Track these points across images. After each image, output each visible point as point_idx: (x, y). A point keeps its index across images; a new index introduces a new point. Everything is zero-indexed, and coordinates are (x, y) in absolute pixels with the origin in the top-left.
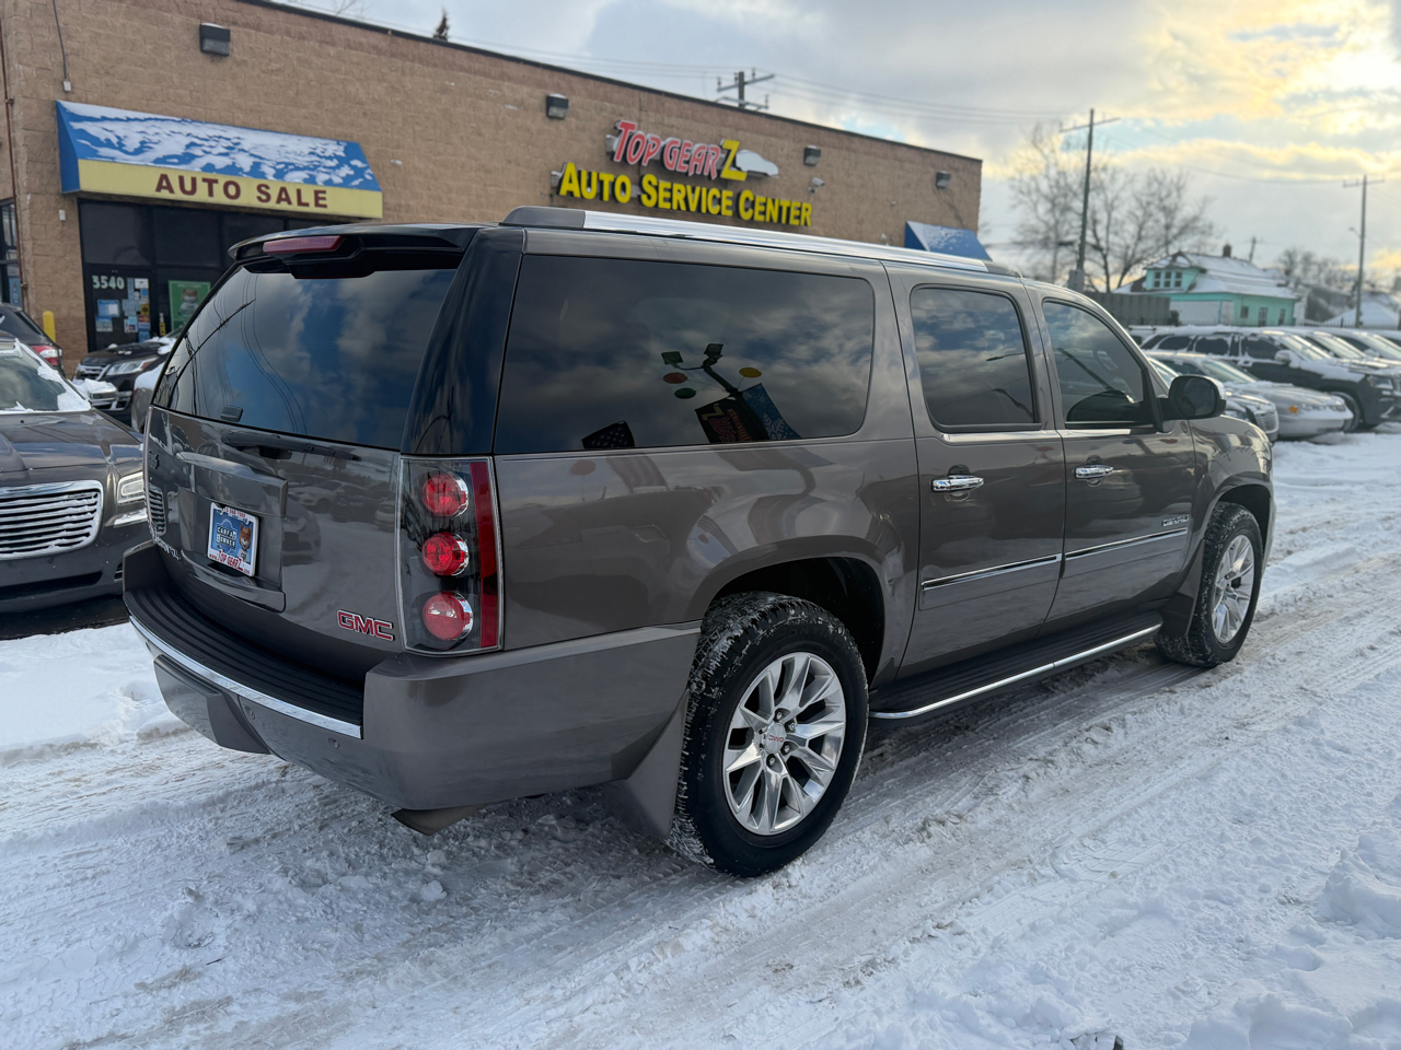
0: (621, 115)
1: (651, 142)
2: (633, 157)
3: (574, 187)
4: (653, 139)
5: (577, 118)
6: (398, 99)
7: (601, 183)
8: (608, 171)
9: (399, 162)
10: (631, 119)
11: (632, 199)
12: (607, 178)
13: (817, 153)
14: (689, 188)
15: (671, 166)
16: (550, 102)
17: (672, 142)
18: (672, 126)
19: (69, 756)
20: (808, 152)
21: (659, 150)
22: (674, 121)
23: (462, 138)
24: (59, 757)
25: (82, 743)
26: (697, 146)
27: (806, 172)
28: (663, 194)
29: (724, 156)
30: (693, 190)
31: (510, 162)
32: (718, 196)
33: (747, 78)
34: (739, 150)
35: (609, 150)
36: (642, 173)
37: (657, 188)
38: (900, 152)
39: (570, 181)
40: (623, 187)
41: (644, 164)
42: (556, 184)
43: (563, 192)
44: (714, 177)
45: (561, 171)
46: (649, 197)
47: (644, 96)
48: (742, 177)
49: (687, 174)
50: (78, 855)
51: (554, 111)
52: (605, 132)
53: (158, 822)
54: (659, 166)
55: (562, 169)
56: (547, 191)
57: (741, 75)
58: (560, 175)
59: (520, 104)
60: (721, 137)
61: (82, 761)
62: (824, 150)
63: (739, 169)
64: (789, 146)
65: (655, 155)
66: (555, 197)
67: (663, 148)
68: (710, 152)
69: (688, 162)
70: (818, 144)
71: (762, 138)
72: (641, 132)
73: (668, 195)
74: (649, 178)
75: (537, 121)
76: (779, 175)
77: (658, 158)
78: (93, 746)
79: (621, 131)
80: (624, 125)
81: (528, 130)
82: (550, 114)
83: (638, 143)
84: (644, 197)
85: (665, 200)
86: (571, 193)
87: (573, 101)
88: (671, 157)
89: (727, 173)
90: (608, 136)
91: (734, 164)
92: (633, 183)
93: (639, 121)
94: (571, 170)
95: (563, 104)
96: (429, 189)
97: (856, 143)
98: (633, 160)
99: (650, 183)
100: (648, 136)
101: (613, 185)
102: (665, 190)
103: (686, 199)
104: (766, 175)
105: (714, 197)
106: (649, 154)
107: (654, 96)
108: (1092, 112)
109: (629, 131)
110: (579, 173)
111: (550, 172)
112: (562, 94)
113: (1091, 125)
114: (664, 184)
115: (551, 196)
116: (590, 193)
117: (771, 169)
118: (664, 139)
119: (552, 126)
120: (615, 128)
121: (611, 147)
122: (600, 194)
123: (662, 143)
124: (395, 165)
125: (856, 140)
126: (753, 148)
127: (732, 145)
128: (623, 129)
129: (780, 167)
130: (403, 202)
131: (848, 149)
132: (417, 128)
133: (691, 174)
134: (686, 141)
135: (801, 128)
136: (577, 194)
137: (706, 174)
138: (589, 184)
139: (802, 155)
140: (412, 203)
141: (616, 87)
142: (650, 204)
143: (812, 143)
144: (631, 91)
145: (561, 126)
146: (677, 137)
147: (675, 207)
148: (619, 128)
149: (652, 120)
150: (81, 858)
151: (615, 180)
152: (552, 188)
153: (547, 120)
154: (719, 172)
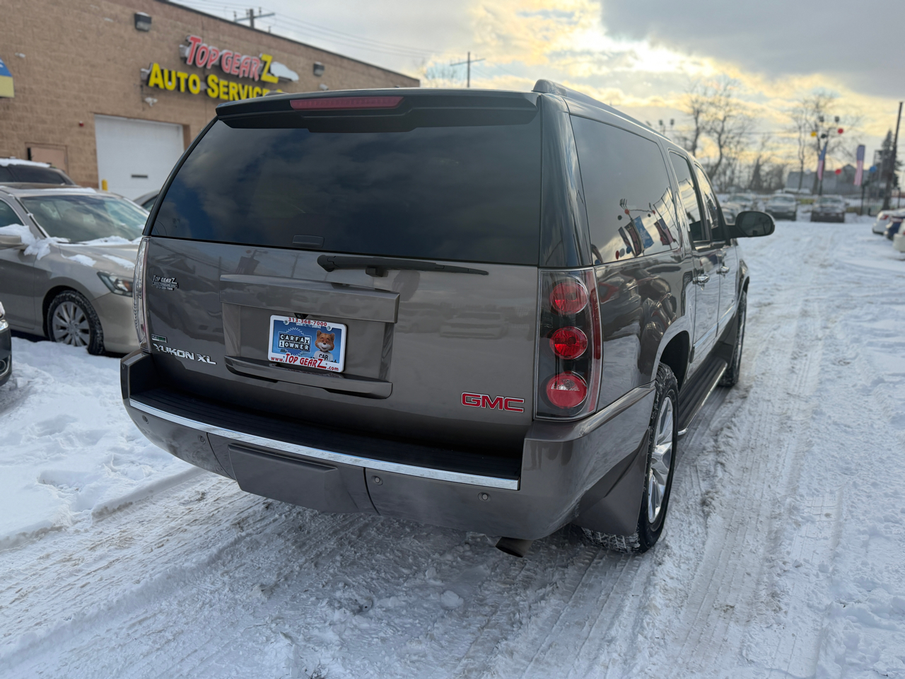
0: (189, 31)
1: (213, 52)
2: (201, 62)
3: (159, 81)
4: (214, 50)
5: (158, 31)
6: (19, 6)
7: (178, 79)
8: (184, 70)
9: (22, 55)
10: (196, 34)
11: (201, 92)
12: (183, 76)
13: (322, 68)
14: (240, 86)
15: (227, 70)
16: (138, 18)
17: (227, 54)
18: (225, 42)
19: (42, 541)
20: (316, 67)
21: (218, 59)
22: (227, 38)
23: (71, 40)
24: (33, 542)
25: (49, 528)
26: (244, 57)
27: (315, 80)
28: (223, 89)
29: (262, 65)
30: (243, 87)
31: (109, 60)
32: (260, 92)
33: (256, 13)
34: (272, 61)
35: (182, 56)
36: (207, 73)
37: (218, 84)
38: (373, 71)
39: (156, 76)
40: (195, 83)
41: (209, 67)
42: (145, 78)
43: (152, 83)
44: (257, 79)
45: (149, 69)
46: (213, 91)
47: (205, 20)
48: (275, 81)
49: (238, 76)
50: (140, 622)
51: (141, 25)
52: (178, 43)
53: (182, 583)
54: (218, 69)
55: (149, 67)
56: (138, 83)
57: (251, 11)
58: (148, 72)
59: (115, 18)
60: (259, 52)
61: (55, 543)
62: (326, 66)
63: (273, 75)
64: (303, 62)
65: (216, 62)
66: (145, 87)
67: (221, 57)
68: (253, 62)
69: (238, 68)
70: (322, 61)
71: (286, 55)
72: (205, 45)
73: (226, 90)
74: (212, 78)
75: (128, 31)
76: (299, 81)
77: (218, 64)
78: (59, 529)
79: (190, 43)
80: (193, 39)
81: (122, 37)
82: (138, 27)
83: (203, 53)
84: (209, 91)
85: (225, 93)
86: (157, 85)
87: (155, 18)
88: (227, 64)
89: (265, 77)
90: (181, 46)
91: (269, 71)
92: (201, 80)
93: (203, 37)
94: (156, 68)
95: (148, 20)
96: (47, 77)
97: (345, 63)
98: (200, 64)
99: (213, 81)
100: (210, 48)
101: (187, 81)
102: (224, 86)
103: (238, 94)
104: (290, 80)
105: (258, 93)
106: (212, 61)
107: (212, 20)
108: (469, 54)
109: (197, 43)
110: (162, 71)
111: (140, 69)
112: (146, 12)
113: (469, 62)
114: (223, 82)
115: (142, 86)
116: (171, 86)
117: (294, 77)
118: (221, 51)
119: (140, 36)
120: (187, 40)
121: (184, 54)
122: (178, 87)
123: (220, 54)
124: (19, 57)
125: (345, 61)
126: (281, 61)
127: (267, 58)
128: (192, 42)
129: (299, 75)
130: (27, 86)
131: (341, 67)
132: (35, 30)
133: (241, 76)
134: (236, 53)
135: (310, 50)
136: (161, 86)
137: (251, 77)
138: (170, 79)
139: (312, 68)
140: (34, 87)
141: (185, 12)
142: (214, 95)
143: (318, 61)
144: (195, 15)
145: (146, 36)
146: (229, 49)
147: (231, 98)
148: (190, 41)
149: (211, 37)
150: (145, 624)
151: (189, 77)
152: (143, 81)
153: (135, 31)
154: (260, 76)
